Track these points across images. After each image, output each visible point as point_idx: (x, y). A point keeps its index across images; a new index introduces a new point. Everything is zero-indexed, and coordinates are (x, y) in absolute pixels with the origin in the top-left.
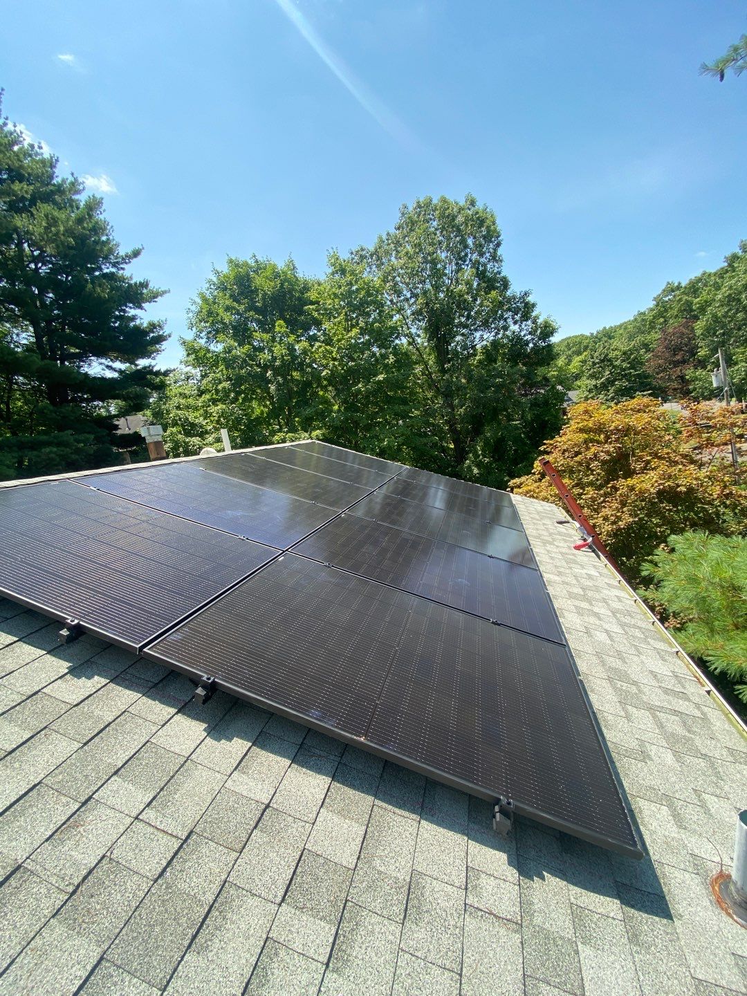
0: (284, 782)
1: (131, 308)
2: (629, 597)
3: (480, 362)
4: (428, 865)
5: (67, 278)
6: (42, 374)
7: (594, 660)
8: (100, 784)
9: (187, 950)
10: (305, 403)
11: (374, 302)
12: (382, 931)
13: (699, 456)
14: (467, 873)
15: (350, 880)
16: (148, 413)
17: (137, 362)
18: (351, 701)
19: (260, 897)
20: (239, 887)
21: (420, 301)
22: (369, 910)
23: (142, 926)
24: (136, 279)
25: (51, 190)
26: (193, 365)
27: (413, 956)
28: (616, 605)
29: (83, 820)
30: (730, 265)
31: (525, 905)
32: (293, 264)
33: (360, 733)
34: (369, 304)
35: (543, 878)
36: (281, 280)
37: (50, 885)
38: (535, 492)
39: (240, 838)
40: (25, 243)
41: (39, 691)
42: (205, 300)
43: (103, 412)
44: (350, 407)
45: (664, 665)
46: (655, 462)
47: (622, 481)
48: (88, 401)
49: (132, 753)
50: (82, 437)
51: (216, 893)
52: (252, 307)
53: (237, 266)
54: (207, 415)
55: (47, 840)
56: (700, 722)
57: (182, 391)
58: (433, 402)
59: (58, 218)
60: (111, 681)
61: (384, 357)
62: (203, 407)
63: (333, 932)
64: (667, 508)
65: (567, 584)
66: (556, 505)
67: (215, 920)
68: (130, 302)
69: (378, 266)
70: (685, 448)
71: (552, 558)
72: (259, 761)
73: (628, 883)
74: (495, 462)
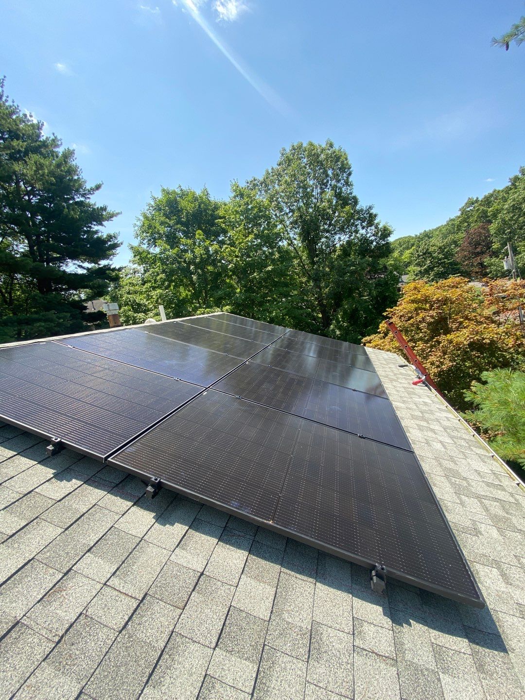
0: (214, 555)
1: (95, 225)
2: (454, 418)
3: (339, 256)
4: (324, 616)
5: (50, 206)
6: (33, 272)
7: (434, 462)
8: (77, 559)
9: (145, 685)
10: (216, 287)
11: (263, 216)
12: (293, 668)
13: (497, 318)
14: (353, 622)
15: (266, 629)
16: (108, 297)
17: (99, 263)
18: (260, 494)
19: (199, 643)
20: (183, 636)
21: (296, 214)
22: (282, 652)
23: (111, 667)
24: (99, 205)
25: (38, 145)
26: (138, 263)
27: (317, 686)
28: (446, 423)
29: (65, 586)
30: (513, 184)
31: (398, 645)
32: (207, 191)
33: (269, 518)
34: (260, 217)
35: (410, 625)
36: (199, 203)
37: (41, 636)
38: (381, 346)
39: (182, 598)
40: (21, 182)
41: (32, 491)
42: (146, 218)
43: (76, 298)
44: (249, 289)
45: (485, 466)
46: (466, 323)
47: (443, 337)
48: (66, 290)
49: (101, 536)
50: (62, 315)
51: (166, 640)
52: (179, 222)
53: (168, 193)
54: (149, 297)
55: (39, 602)
56: (515, 506)
57: (131, 281)
58: (306, 285)
59: (44, 164)
60: (85, 483)
61: (272, 254)
62: (146, 291)
63: (256, 669)
64: (477, 355)
65: (410, 409)
66: (397, 354)
67: (166, 661)
68: (94, 221)
69: (266, 191)
70: (487, 312)
71: (398, 391)
72: (194, 540)
73: (473, 626)
74: (351, 326)
